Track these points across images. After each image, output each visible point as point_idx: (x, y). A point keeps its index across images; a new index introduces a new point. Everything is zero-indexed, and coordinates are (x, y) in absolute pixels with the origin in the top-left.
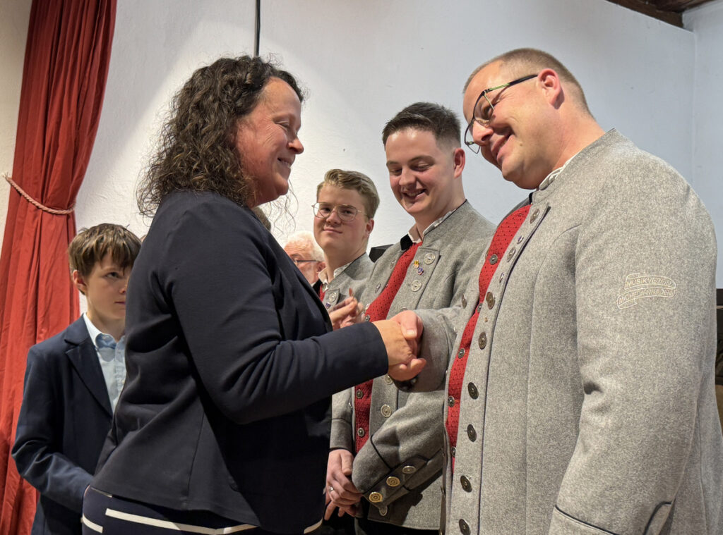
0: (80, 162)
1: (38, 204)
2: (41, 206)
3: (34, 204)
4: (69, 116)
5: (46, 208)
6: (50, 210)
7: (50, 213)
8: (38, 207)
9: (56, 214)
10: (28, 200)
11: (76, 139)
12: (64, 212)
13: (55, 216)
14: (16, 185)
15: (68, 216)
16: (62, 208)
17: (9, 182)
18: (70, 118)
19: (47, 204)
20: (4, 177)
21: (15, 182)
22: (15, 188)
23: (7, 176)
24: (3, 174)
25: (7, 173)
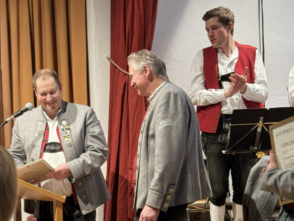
0: (148, 40)
3: (124, 73)
4: (139, 11)
10: (120, 71)
11: (144, 25)
14: (113, 62)
17: (109, 60)
18: (140, 13)
20: (106, 57)
21: (112, 60)
22: (113, 64)
23: (108, 57)
24: (106, 56)
25: (108, 55)
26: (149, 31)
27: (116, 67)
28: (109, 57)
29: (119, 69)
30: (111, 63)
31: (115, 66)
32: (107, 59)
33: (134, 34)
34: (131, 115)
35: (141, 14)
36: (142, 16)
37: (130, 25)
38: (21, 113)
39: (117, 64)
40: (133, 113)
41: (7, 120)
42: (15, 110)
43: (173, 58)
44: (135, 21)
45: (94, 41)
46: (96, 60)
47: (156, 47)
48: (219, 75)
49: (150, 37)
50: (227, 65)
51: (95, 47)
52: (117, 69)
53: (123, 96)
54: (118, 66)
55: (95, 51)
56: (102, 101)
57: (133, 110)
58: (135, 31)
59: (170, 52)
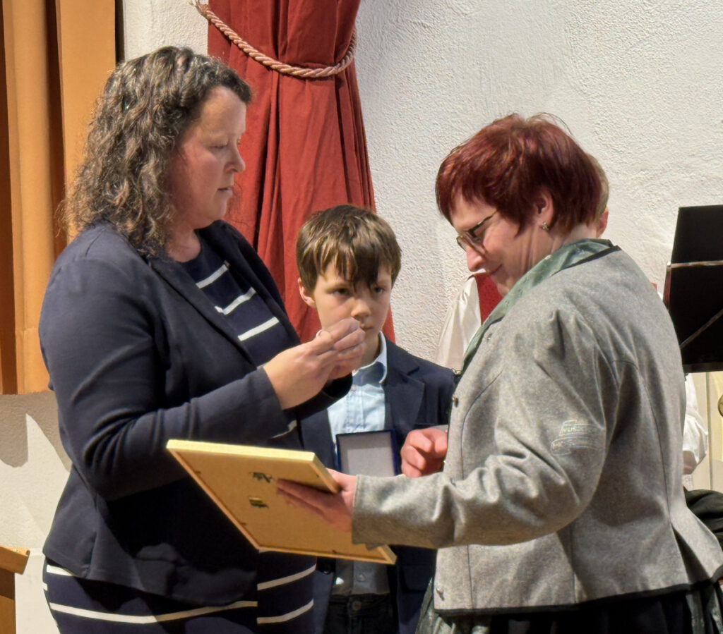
1: (268, 60)
2: (276, 64)
3: (261, 62)
5: (288, 68)
6: (298, 71)
7: (298, 77)
8: (268, 67)
9: (311, 79)
10: (247, 54)
12: (330, 70)
13: (307, 82)
14: (218, 22)
15: (337, 79)
16: (324, 64)
17: (205, 15)
19: (287, 57)
20: (192, 4)
21: (216, 15)
22: (218, 29)
27: (230, 41)
28: (204, 2)
29: (241, 49)
30: (210, 23)
31: (227, 37)
32: (194, 9)
39: (235, 30)
46: (153, 13)
52: (233, 46)
54: (240, 35)
57: (301, 204)
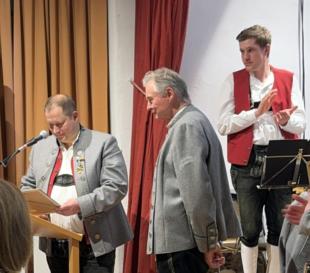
4: (166, 30)
11: (172, 46)
14: (137, 86)
17: (133, 84)
18: (167, 32)
20: (129, 81)
21: (136, 84)
22: (136, 88)
23: (131, 80)
24: (129, 79)
25: (131, 78)
26: (178, 53)
27: (140, 92)
28: (133, 80)
29: (143, 94)
30: (134, 86)
31: (139, 90)
32: (130, 82)
33: (161, 55)
34: (156, 144)
35: (169, 34)
36: (170, 35)
37: (156, 45)
38: (35, 142)
40: (158, 143)
41: (19, 149)
42: (29, 138)
43: (202, 81)
44: (161, 41)
45: (116, 62)
46: (118, 83)
47: (185, 70)
48: (252, 101)
49: (178, 59)
50: (260, 91)
51: (117, 69)
52: (140, 93)
53: (147, 123)
55: (117, 73)
56: (124, 129)
57: (158, 139)
58: (161, 52)
59: (200, 76)
